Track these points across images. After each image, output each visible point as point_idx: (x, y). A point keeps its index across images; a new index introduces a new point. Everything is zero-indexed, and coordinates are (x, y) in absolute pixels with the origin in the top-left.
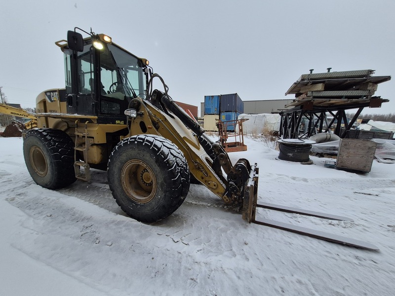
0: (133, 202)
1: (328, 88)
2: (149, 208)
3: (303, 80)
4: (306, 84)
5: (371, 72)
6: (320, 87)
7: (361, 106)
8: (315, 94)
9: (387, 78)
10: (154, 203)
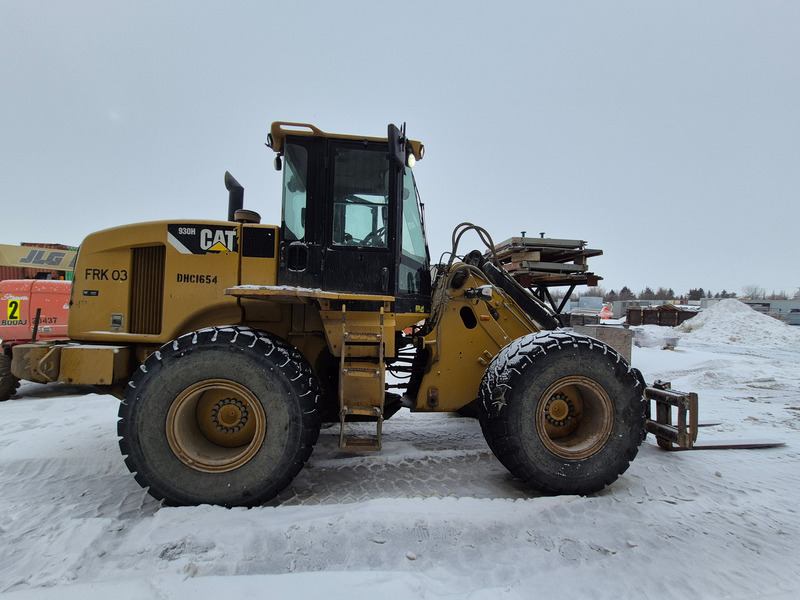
0: (563, 461)
1: (545, 258)
2: (599, 464)
3: (514, 244)
4: (518, 251)
5: (583, 243)
6: (537, 256)
7: (573, 283)
8: (533, 266)
9: (599, 253)
10: (609, 450)
